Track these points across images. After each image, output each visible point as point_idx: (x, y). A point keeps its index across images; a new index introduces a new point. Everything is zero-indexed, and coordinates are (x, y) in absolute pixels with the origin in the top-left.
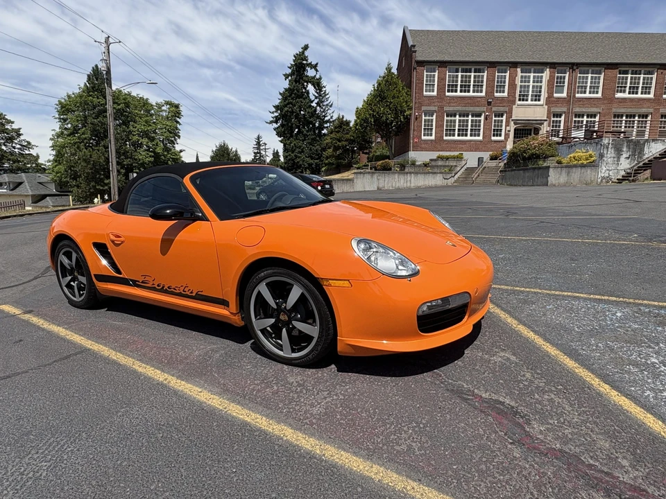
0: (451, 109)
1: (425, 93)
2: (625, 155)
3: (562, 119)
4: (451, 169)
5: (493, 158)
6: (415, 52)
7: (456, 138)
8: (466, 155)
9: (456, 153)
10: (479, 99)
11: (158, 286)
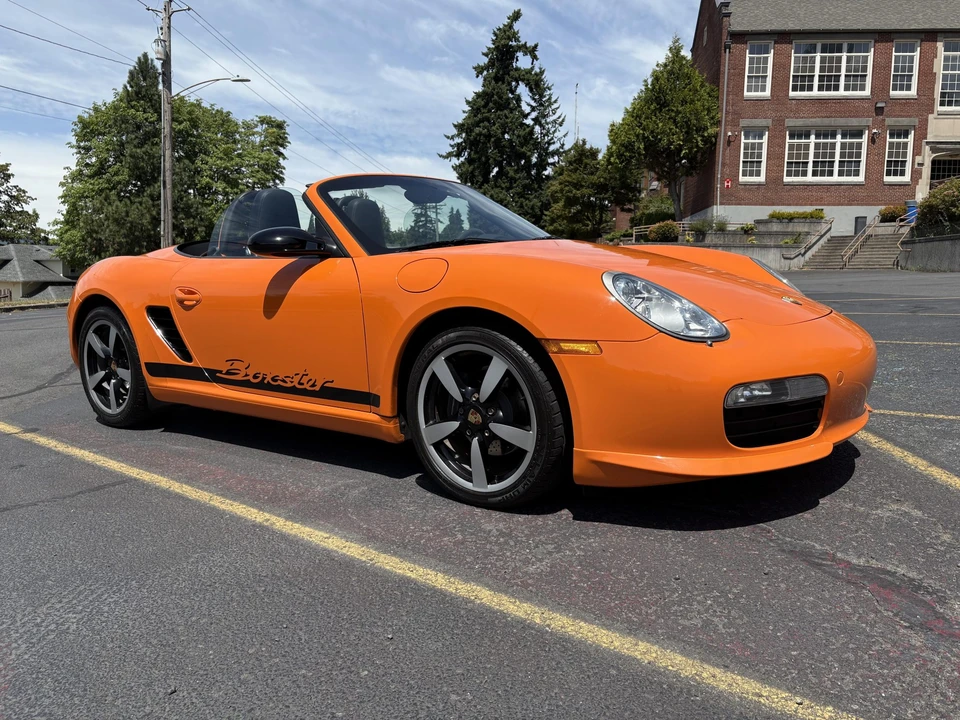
0: (799, 122)
1: (746, 94)
4: (797, 239)
5: (887, 218)
6: (728, 15)
7: (810, 178)
8: (829, 211)
9: (809, 209)
10: (858, 103)
11: (255, 377)
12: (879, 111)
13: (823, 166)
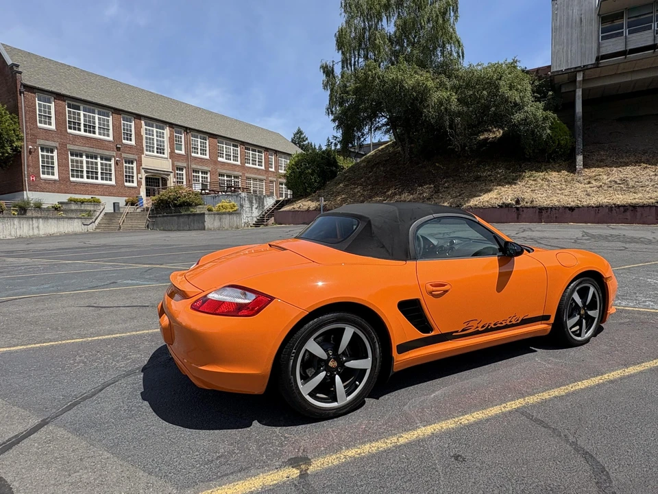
0: (76, 148)
1: (39, 124)
2: (255, 206)
3: (184, 172)
4: (90, 214)
6: (20, 73)
7: (85, 180)
8: (102, 199)
9: (88, 197)
10: (107, 143)
12: (118, 149)
13: (92, 174)
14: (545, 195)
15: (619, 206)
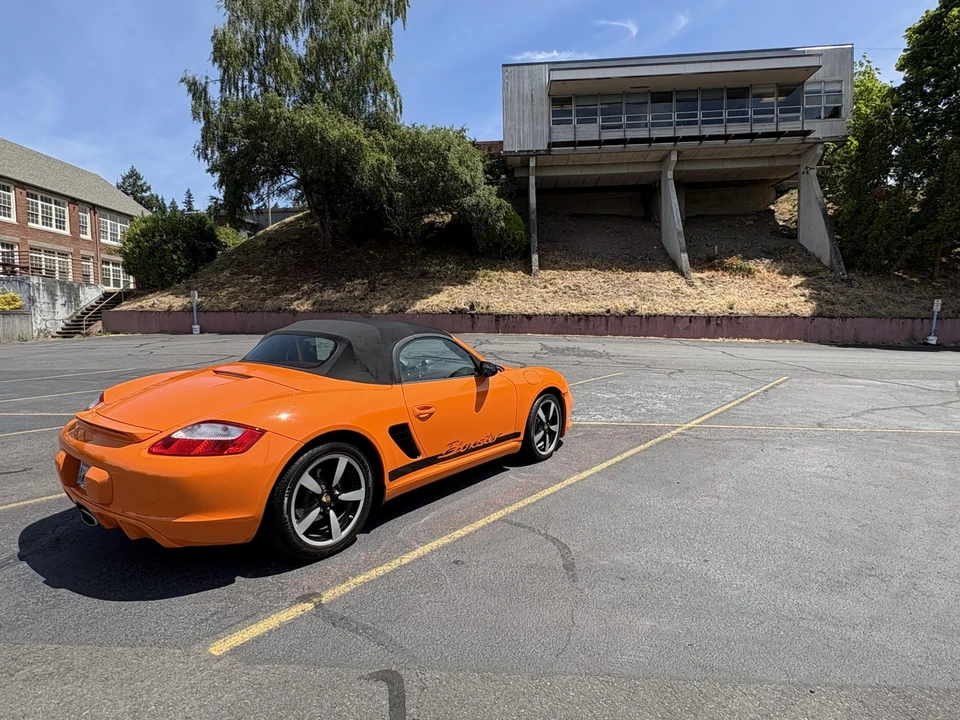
2: (60, 301)
14: (501, 299)
15: (573, 315)
